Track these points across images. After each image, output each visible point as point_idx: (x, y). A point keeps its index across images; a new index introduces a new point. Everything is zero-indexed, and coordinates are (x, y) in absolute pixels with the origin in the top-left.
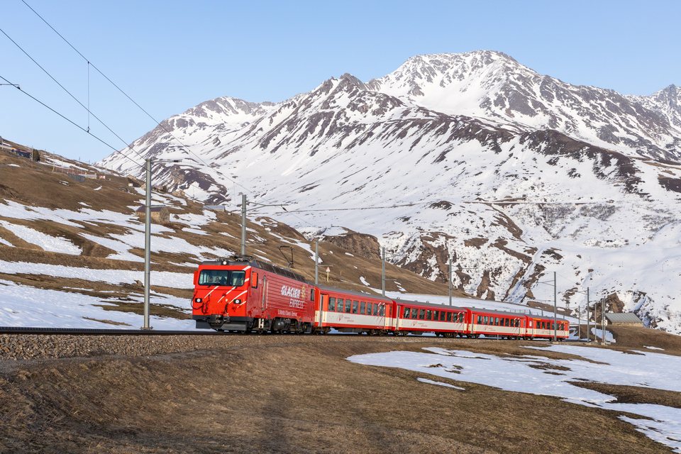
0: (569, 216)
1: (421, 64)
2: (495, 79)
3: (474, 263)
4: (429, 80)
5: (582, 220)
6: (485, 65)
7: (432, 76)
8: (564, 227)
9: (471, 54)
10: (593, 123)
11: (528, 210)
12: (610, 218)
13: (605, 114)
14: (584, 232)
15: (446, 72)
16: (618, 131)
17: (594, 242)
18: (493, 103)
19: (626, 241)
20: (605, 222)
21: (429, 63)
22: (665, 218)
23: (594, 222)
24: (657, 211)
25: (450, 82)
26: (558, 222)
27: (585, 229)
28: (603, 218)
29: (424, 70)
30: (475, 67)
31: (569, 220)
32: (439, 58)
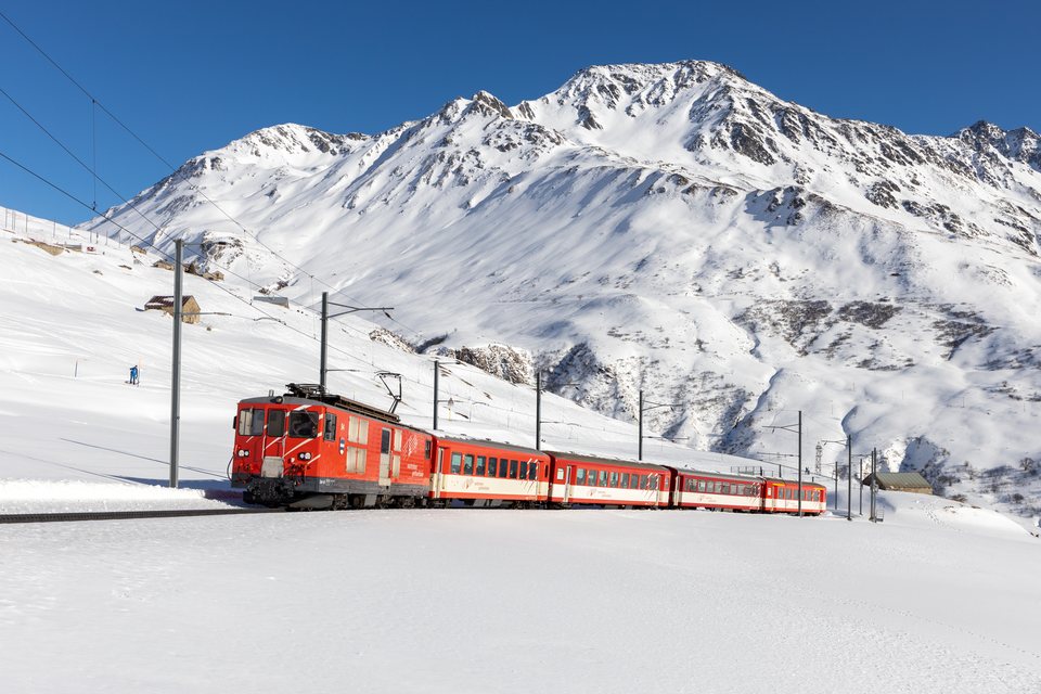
0: (823, 321)
1: (598, 81)
2: (712, 106)
3: (676, 391)
4: (611, 105)
5: (842, 327)
6: (696, 83)
7: (614, 99)
8: (816, 338)
9: (675, 67)
10: (861, 177)
11: (760, 310)
12: (885, 324)
13: (879, 163)
14: (844, 345)
15: (636, 93)
16: (899, 190)
17: (860, 359)
18: (709, 144)
19: (909, 360)
20: (877, 331)
21: (610, 79)
22: (968, 326)
23: (860, 329)
24: (957, 315)
25: (642, 107)
26: (806, 329)
27: (848, 341)
28: (875, 325)
29: (601, 89)
30: (682, 86)
31: (821, 327)
32: (625, 71)
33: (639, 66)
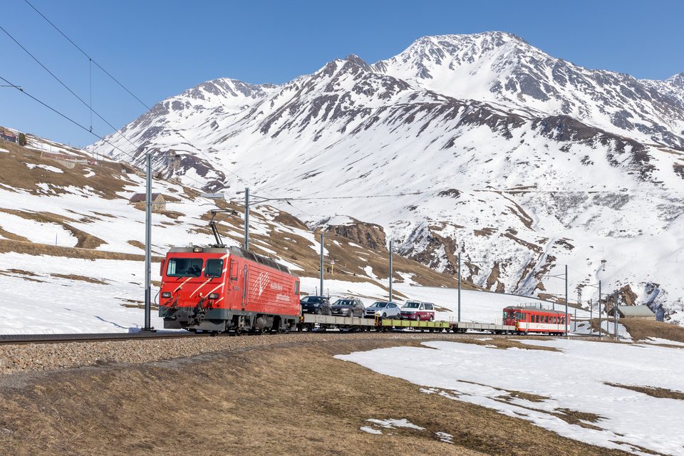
0: (582, 205)
1: (429, 46)
2: (506, 62)
3: (483, 254)
4: (438, 62)
5: (595, 210)
6: (495, 47)
7: (440, 59)
8: (576, 217)
9: (481, 36)
10: (607, 108)
11: (540, 199)
12: (623, 207)
13: (619, 99)
14: (596, 221)
15: (456, 54)
16: (632, 117)
17: (607, 231)
18: (504, 87)
19: (640, 231)
20: (618, 211)
21: (438, 44)
22: (680, 207)
23: (607, 211)
24: (672, 201)
25: (460, 64)
26: (570, 211)
27: (598, 218)
28: (616, 207)
29: (432, 52)
30: (486, 49)
31: (581, 209)
32: (448, 39)
33: (456, 36)
